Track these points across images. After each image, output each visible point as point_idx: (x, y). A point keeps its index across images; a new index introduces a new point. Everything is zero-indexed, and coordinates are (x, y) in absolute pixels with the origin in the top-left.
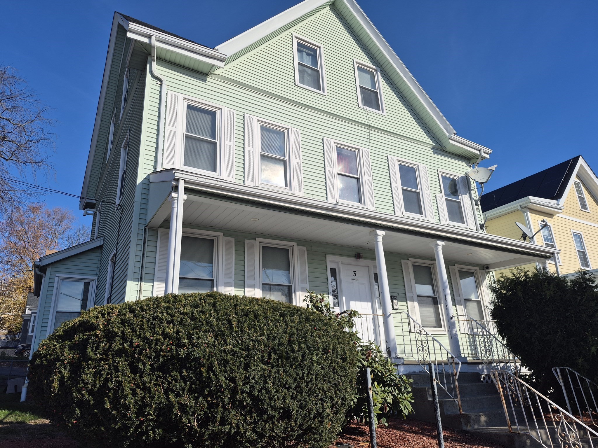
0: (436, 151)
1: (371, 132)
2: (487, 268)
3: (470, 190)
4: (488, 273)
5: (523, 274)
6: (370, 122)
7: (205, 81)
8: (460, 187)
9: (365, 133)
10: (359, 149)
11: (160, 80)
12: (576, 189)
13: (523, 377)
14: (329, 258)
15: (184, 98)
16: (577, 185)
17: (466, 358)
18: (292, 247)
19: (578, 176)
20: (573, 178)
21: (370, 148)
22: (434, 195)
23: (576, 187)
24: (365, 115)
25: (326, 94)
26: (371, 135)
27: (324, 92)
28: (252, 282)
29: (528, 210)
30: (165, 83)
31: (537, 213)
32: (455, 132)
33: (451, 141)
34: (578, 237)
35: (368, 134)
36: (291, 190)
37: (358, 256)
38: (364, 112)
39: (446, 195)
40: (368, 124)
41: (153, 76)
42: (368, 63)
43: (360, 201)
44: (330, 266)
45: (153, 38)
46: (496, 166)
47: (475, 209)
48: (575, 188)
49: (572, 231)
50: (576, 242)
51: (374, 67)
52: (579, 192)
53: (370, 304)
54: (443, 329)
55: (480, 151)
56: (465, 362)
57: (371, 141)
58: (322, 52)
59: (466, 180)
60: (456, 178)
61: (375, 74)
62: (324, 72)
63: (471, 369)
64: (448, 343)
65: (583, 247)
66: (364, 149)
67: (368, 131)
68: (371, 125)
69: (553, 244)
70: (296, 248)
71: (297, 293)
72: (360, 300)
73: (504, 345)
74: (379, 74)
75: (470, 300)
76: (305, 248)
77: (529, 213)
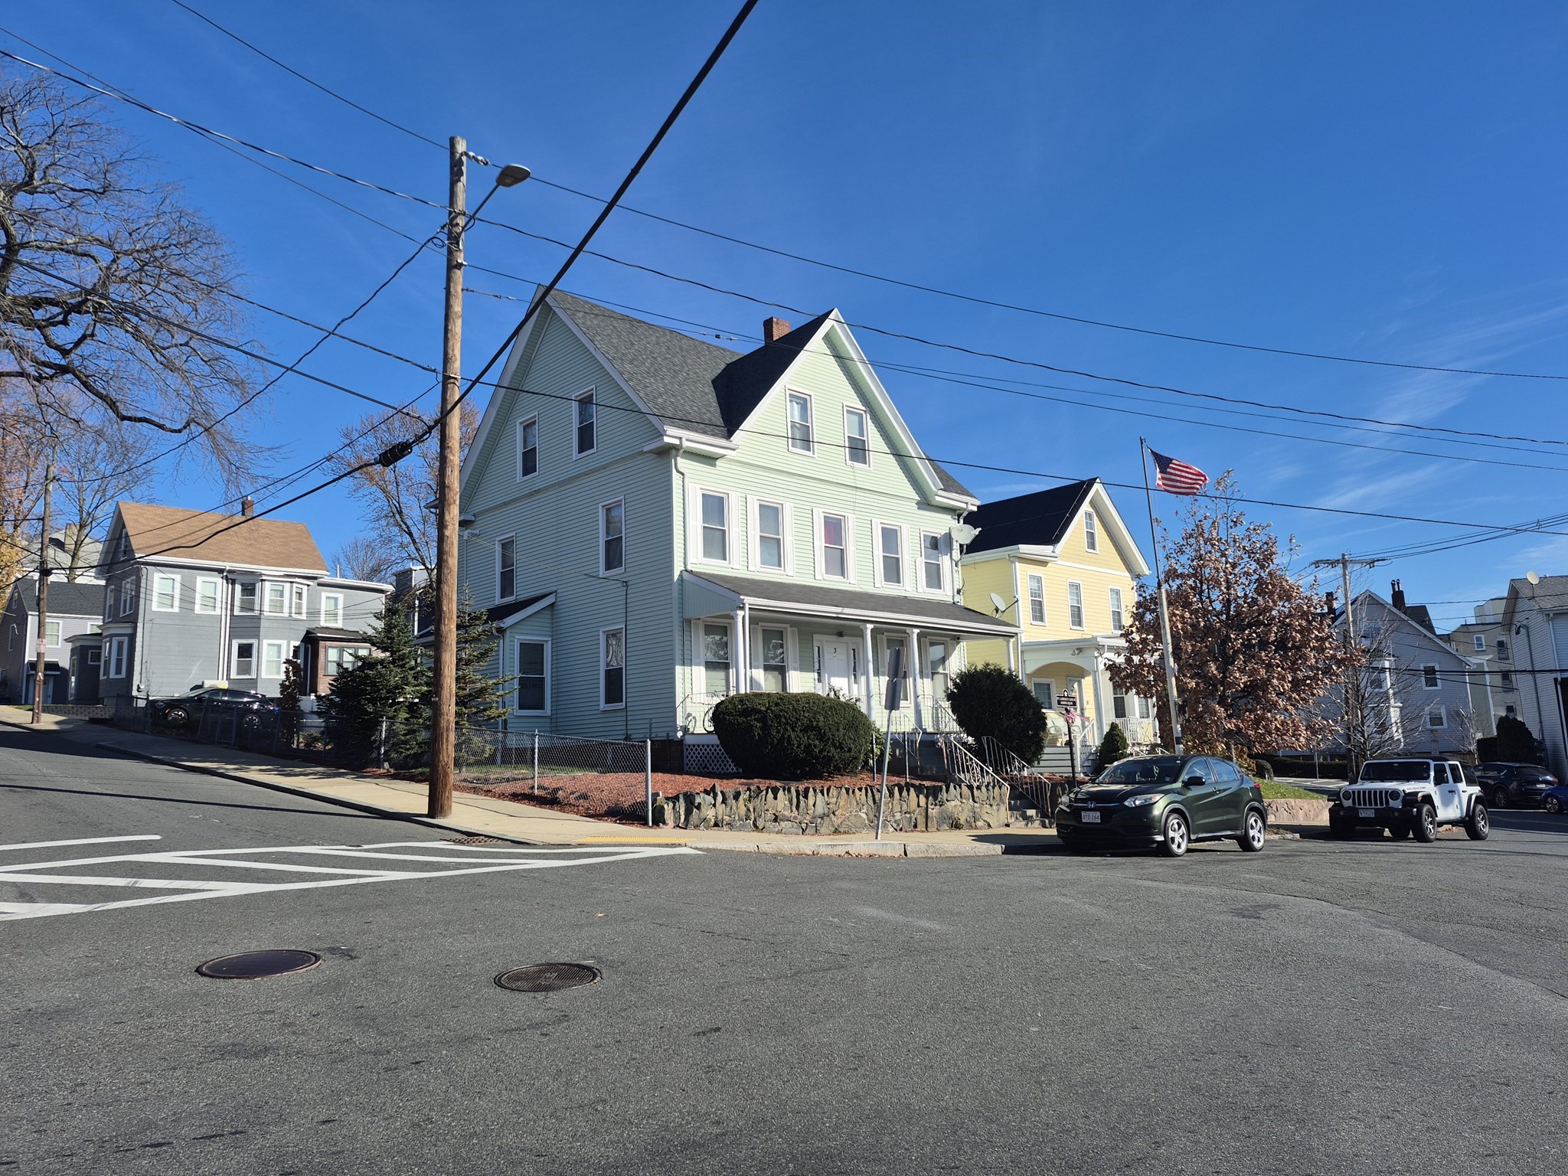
0: (922, 506)
1: (858, 493)
2: (958, 638)
3: (951, 549)
4: (958, 643)
5: (973, 668)
6: (857, 482)
7: (715, 466)
8: (941, 545)
9: (851, 496)
10: (844, 516)
11: (683, 474)
12: (1087, 523)
13: (964, 744)
14: (816, 637)
15: (701, 489)
16: (1089, 516)
17: (926, 729)
18: (786, 628)
19: (1092, 503)
20: (1085, 507)
21: (856, 512)
22: (914, 559)
23: (1086, 519)
24: (852, 474)
25: (815, 456)
26: (857, 497)
27: (814, 453)
28: (757, 664)
29: (1017, 559)
30: (686, 475)
31: (1028, 562)
32: (943, 487)
33: (937, 498)
34: (1076, 588)
35: (854, 496)
36: (785, 571)
37: (840, 634)
38: (851, 470)
39: (925, 558)
40: (854, 485)
41: (678, 471)
42: (858, 405)
43: (843, 574)
44: (816, 644)
45: (684, 440)
46: (980, 529)
47: (954, 571)
48: (1084, 520)
49: (1069, 580)
50: (1070, 595)
51: (864, 408)
52: (1090, 525)
53: (846, 679)
54: (909, 702)
55: (967, 503)
56: (925, 733)
57: (857, 505)
58: (813, 400)
59: (948, 537)
60: (939, 536)
61: (864, 415)
62: (814, 427)
63: (929, 738)
64: (913, 715)
65: (1079, 601)
66: (850, 515)
67: (854, 493)
68: (858, 486)
69: (1041, 600)
70: (789, 629)
71: (790, 672)
72: (839, 676)
73: (954, 720)
74: (868, 416)
75: (938, 673)
76: (796, 629)
77: (1017, 564)
